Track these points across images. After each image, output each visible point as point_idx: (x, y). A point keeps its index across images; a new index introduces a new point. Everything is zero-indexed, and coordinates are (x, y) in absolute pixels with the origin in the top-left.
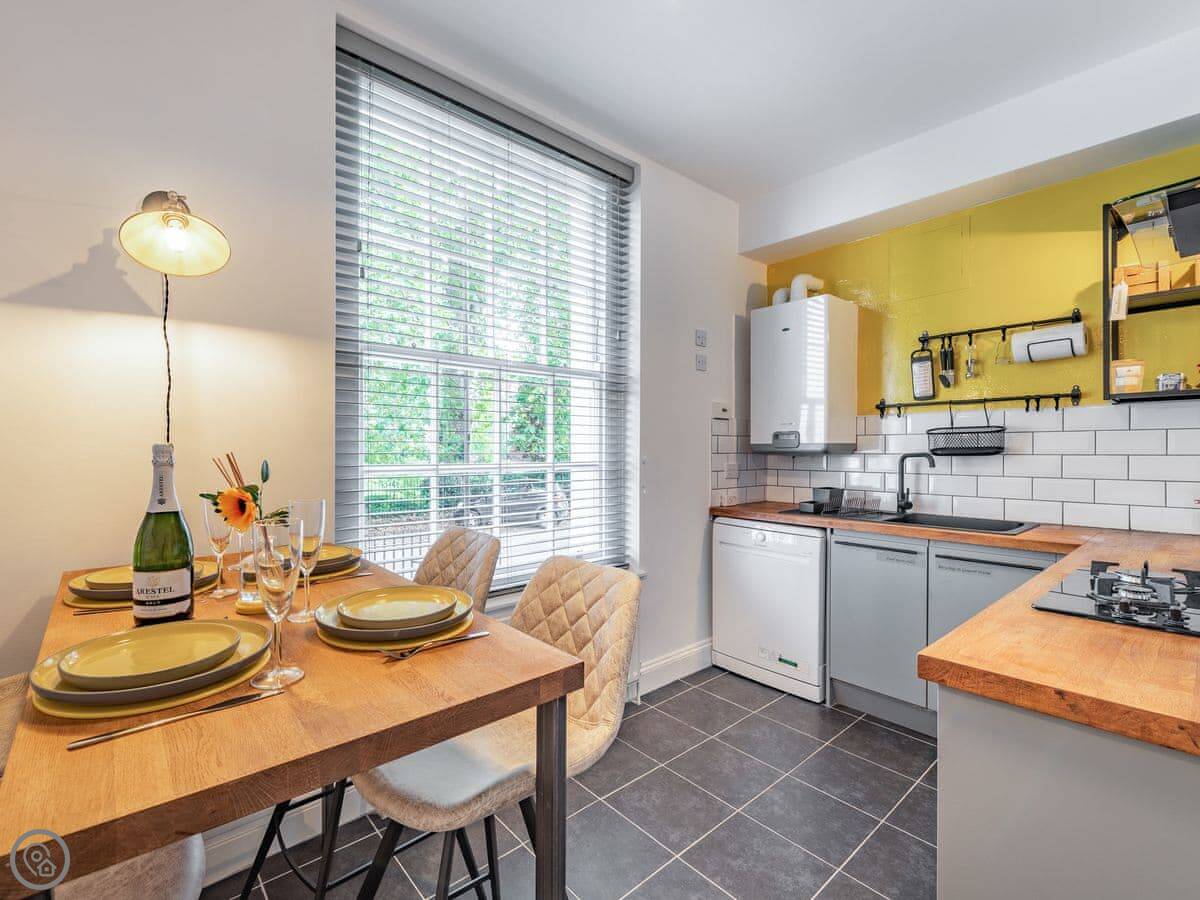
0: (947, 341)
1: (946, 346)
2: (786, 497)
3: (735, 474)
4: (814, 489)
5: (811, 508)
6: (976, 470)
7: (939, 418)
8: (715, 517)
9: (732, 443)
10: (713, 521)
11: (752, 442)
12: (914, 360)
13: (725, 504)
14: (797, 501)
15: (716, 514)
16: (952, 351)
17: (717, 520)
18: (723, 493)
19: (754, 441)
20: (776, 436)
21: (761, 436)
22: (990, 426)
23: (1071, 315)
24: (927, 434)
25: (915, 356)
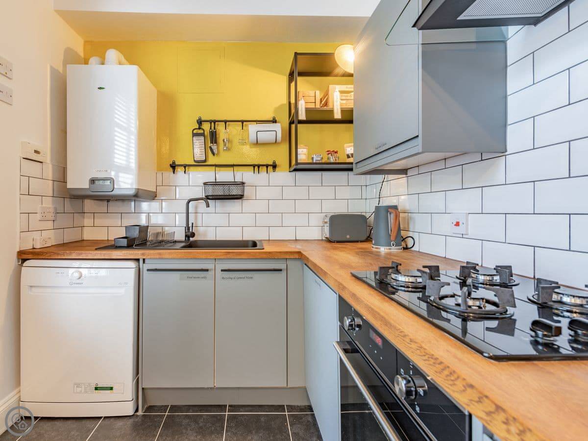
0: (213, 124)
1: (213, 128)
2: (100, 235)
3: (51, 216)
4: (126, 227)
5: (124, 242)
6: (229, 210)
8: (24, 260)
9: (48, 187)
10: (21, 265)
11: (69, 186)
12: (194, 135)
13: (38, 246)
14: (112, 238)
15: (25, 257)
16: (216, 131)
17: (27, 263)
18: (36, 235)
19: (70, 185)
20: (93, 181)
21: (77, 181)
22: (236, 181)
23: (272, 119)
24: (203, 185)
25: (195, 132)
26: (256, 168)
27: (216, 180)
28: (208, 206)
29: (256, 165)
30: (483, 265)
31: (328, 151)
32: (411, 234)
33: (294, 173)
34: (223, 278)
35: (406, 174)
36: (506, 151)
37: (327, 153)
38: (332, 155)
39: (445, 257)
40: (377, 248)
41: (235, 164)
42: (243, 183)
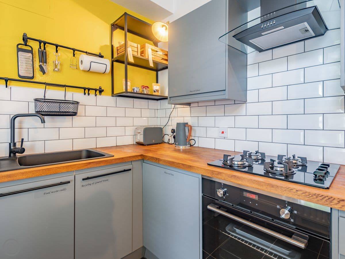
0: (42, 44)
1: (42, 48)
6: (58, 124)
7: (38, 92)
12: (19, 50)
16: (45, 52)
22: (66, 100)
23: (99, 54)
24: (34, 101)
25: (20, 46)
26: (87, 91)
27: (45, 97)
28: (43, 121)
29: (87, 88)
30: (235, 151)
31: (143, 86)
32: (193, 138)
33: (115, 98)
34: (82, 186)
35: (190, 106)
36: (247, 101)
37: (142, 87)
38: (146, 89)
39: (215, 149)
40: (178, 147)
41: (66, 85)
42: (78, 103)
